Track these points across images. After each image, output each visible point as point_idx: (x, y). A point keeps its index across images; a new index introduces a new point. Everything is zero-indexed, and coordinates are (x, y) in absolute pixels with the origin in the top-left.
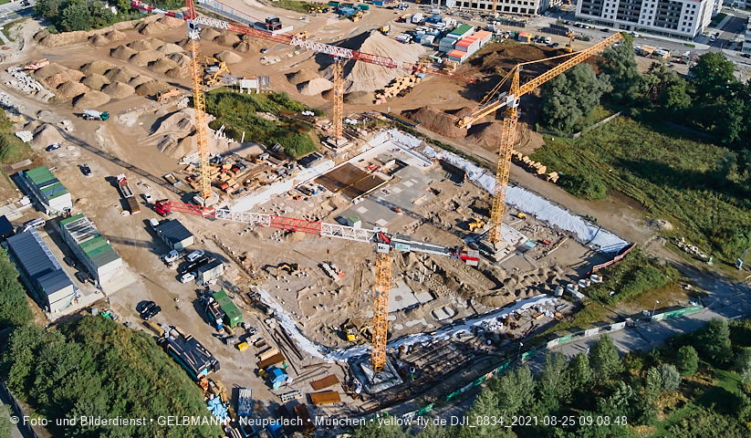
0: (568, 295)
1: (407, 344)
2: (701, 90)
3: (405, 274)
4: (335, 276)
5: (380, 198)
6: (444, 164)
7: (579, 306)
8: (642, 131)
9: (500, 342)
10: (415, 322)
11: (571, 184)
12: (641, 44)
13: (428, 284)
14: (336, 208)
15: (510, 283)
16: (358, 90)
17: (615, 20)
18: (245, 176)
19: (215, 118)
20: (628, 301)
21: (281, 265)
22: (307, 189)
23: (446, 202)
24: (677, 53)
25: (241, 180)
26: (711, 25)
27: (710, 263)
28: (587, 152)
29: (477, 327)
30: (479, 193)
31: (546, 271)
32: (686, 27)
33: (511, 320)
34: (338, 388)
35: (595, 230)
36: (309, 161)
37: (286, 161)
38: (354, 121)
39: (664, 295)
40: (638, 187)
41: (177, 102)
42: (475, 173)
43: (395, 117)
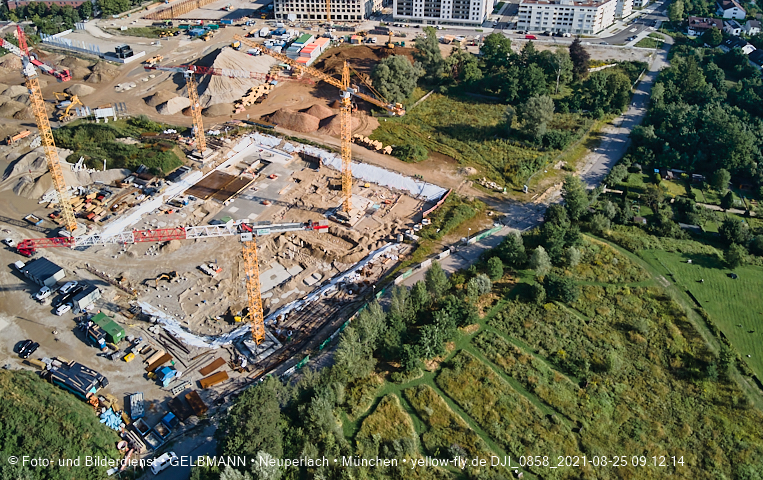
0: (407, 239)
1: (283, 313)
2: (489, 64)
3: (277, 255)
4: (213, 273)
5: (249, 196)
6: (301, 154)
7: (415, 247)
8: (451, 102)
9: (359, 290)
10: (289, 293)
11: (401, 153)
12: (444, 35)
13: (298, 258)
14: (208, 213)
15: (363, 240)
16: (217, 103)
17: (423, 17)
18: (113, 202)
19: (72, 152)
20: (450, 234)
21: (159, 276)
22: (178, 202)
23: (307, 186)
24: (471, 38)
25: (108, 206)
26: (494, 12)
27: (505, 193)
28: (412, 126)
29: (340, 283)
30: (333, 174)
31: (390, 225)
33: (366, 270)
34: (225, 368)
35: (422, 184)
36: (174, 177)
37: (153, 180)
38: (217, 132)
39: (475, 223)
40: (450, 146)
41: (28, 143)
42: (328, 158)
43: (255, 122)
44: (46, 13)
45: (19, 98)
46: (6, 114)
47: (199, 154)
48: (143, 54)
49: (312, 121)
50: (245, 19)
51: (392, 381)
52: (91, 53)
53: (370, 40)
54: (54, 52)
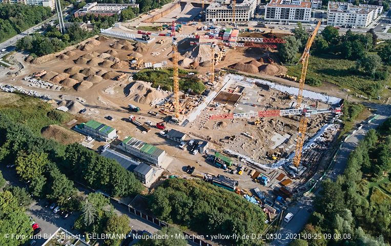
0: (336, 122)
3: (274, 128)
4: (251, 136)
5: (244, 103)
6: (257, 84)
7: (342, 125)
8: (316, 59)
9: (327, 144)
10: (292, 146)
11: (309, 82)
13: (285, 131)
14: (230, 110)
15: (313, 123)
17: (280, 19)
18: (185, 105)
20: (356, 119)
22: (213, 105)
23: (269, 98)
25: (184, 107)
27: (370, 100)
29: (316, 141)
30: (278, 93)
31: (321, 115)
33: (325, 136)
34: (286, 178)
35: (328, 97)
36: (206, 93)
37: (197, 95)
39: (364, 114)
40: (329, 78)
41: (127, 79)
42: (272, 85)
43: (228, 69)
44: (96, 20)
45: (109, 59)
46: (107, 66)
47: (211, 84)
48: (155, 39)
49: (255, 68)
51: (372, 181)
52: (129, 38)
53: (258, 30)
54: (110, 37)
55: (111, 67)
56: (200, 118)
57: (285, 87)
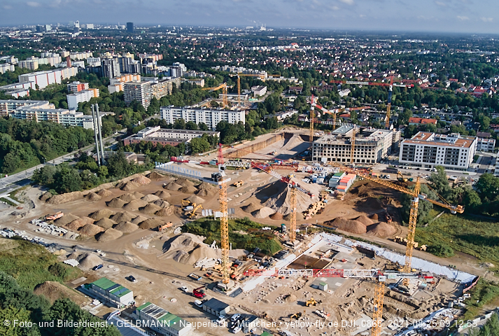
0: (456, 306)
4: (325, 316)
6: (359, 248)
7: (464, 310)
9: (432, 334)
10: (380, 333)
11: (434, 250)
14: (307, 281)
15: (423, 305)
17: (422, 162)
18: (243, 269)
19: (205, 238)
20: (488, 304)
21: (289, 316)
25: (242, 271)
26: (474, 162)
28: (435, 234)
29: (416, 329)
30: (385, 262)
31: (439, 297)
32: (463, 163)
35: (456, 272)
36: (280, 256)
37: (265, 257)
38: (298, 231)
40: (469, 248)
41: (172, 230)
42: (379, 251)
43: (322, 225)
44: (153, 150)
45: (155, 202)
46: (150, 212)
47: (291, 244)
48: (229, 179)
49: (361, 227)
50: (291, 161)
52: (193, 177)
53: (385, 176)
54: (167, 175)
55: (155, 214)
56: (261, 289)
57: (398, 255)
